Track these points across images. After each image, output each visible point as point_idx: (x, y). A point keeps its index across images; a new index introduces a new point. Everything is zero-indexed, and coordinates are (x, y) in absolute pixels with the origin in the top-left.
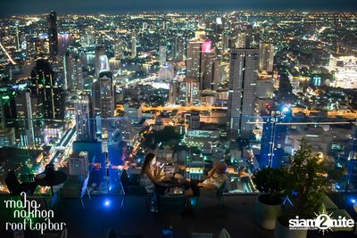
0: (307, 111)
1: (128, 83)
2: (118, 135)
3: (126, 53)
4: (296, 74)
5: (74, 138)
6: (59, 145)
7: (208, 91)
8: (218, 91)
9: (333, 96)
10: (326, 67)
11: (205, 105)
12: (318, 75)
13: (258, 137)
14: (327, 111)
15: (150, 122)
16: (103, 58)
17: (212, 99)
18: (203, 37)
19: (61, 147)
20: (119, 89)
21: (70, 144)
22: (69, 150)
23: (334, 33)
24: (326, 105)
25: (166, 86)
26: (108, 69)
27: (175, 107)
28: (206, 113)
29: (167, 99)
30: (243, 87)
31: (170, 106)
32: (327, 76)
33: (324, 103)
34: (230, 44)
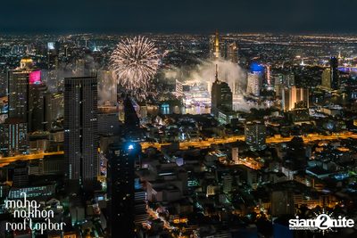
0: (158, 145)
4: (142, 103)
7: (40, 133)
8: (52, 131)
9: (183, 124)
10: (173, 93)
11: (35, 152)
12: (166, 102)
13: (104, 185)
14: (178, 142)
17: (45, 143)
18: (29, 65)
23: (177, 56)
24: (177, 135)
28: (36, 162)
30: (81, 124)
32: (176, 102)
33: (174, 133)
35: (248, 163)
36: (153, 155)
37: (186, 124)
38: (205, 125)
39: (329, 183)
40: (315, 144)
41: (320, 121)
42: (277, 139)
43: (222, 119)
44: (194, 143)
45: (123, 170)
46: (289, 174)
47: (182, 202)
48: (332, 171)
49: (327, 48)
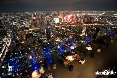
0: (52, 27)
1: (20, 26)
2: (21, 37)
3: (18, 21)
4: (49, 21)
5: (11, 39)
6: (7, 41)
7: (36, 26)
8: (38, 26)
11: (36, 28)
13: (46, 32)
14: (55, 27)
15: (27, 33)
16: (13, 22)
18: (33, 16)
19: (8, 42)
20: (18, 28)
21: (10, 40)
22: (10, 42)
23: (54, 14)
25: (28, 26)
26: (15, 24)
27: (31, 29)
28: (36, 30)
29: (29, 28)
30: (42, 25)
31: (30, 30)
32: (54, 21)
33: (54, 25)
34: (38, 17)
35: (64, 29)
36: (52, 28)
37: (56, 24)
38: (58, 24)
39: (74, 31)
40: (73, 26)
41: (73, 23)
42: (68, 26)
43: (61, 23)
44: (57, 27)
45: (48, 30)
46: (69, 30)
47: (56, 34)
48: (74, 30)
49: (75, 13)
